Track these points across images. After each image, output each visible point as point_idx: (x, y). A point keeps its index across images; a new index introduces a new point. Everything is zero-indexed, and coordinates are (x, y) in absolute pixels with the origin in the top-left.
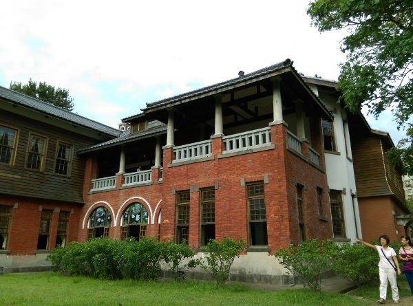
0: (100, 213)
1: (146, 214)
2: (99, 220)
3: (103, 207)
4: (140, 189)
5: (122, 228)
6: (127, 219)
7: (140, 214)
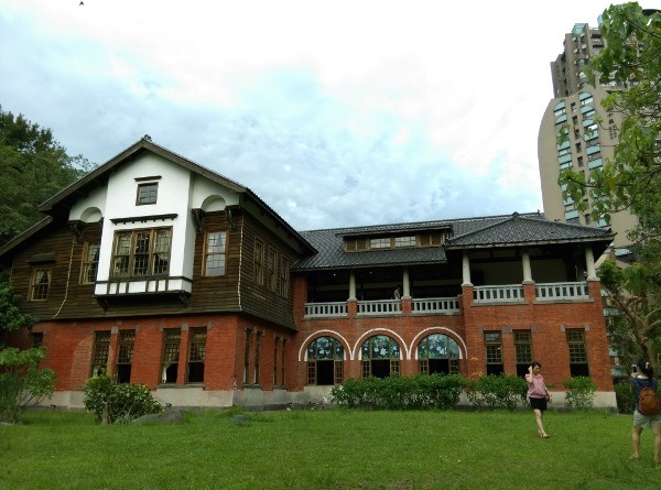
0: (323, 344)
1: (395, 348)
2: (322, 352)
3: (328, 336)
4: (386, 320)
5: (363, 363)
6: (367, 352)
7: (387, 348)
